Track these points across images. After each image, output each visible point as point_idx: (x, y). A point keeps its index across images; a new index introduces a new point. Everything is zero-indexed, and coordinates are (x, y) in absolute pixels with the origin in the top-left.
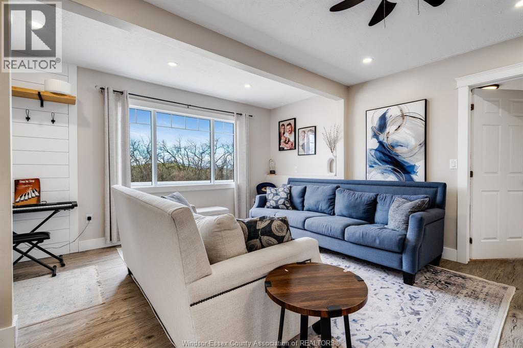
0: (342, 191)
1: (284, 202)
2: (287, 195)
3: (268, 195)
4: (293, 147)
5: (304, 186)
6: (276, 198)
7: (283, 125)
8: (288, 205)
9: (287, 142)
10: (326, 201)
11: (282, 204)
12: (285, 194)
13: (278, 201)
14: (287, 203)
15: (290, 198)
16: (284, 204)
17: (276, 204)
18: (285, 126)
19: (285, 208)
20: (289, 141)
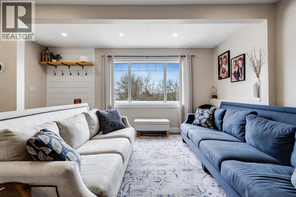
0: (252, 118)
1: (206, 122)
2: (210, 116)
3: (196, 114)
4: (228, 76)
5: (225, 109)
6: (201, 117)
7: (221, 58)
8: (210, 125)
9: (224, 71)
10: (237, 126)
11: (204, 123)
12: (208, 115)
13: (201, 120)
14: (209, 123)
15: (212, 119)
16: (206, 123)
17: (200, 122)
18: (223, 58)
19: (207, 126)
20: (225, 71)
